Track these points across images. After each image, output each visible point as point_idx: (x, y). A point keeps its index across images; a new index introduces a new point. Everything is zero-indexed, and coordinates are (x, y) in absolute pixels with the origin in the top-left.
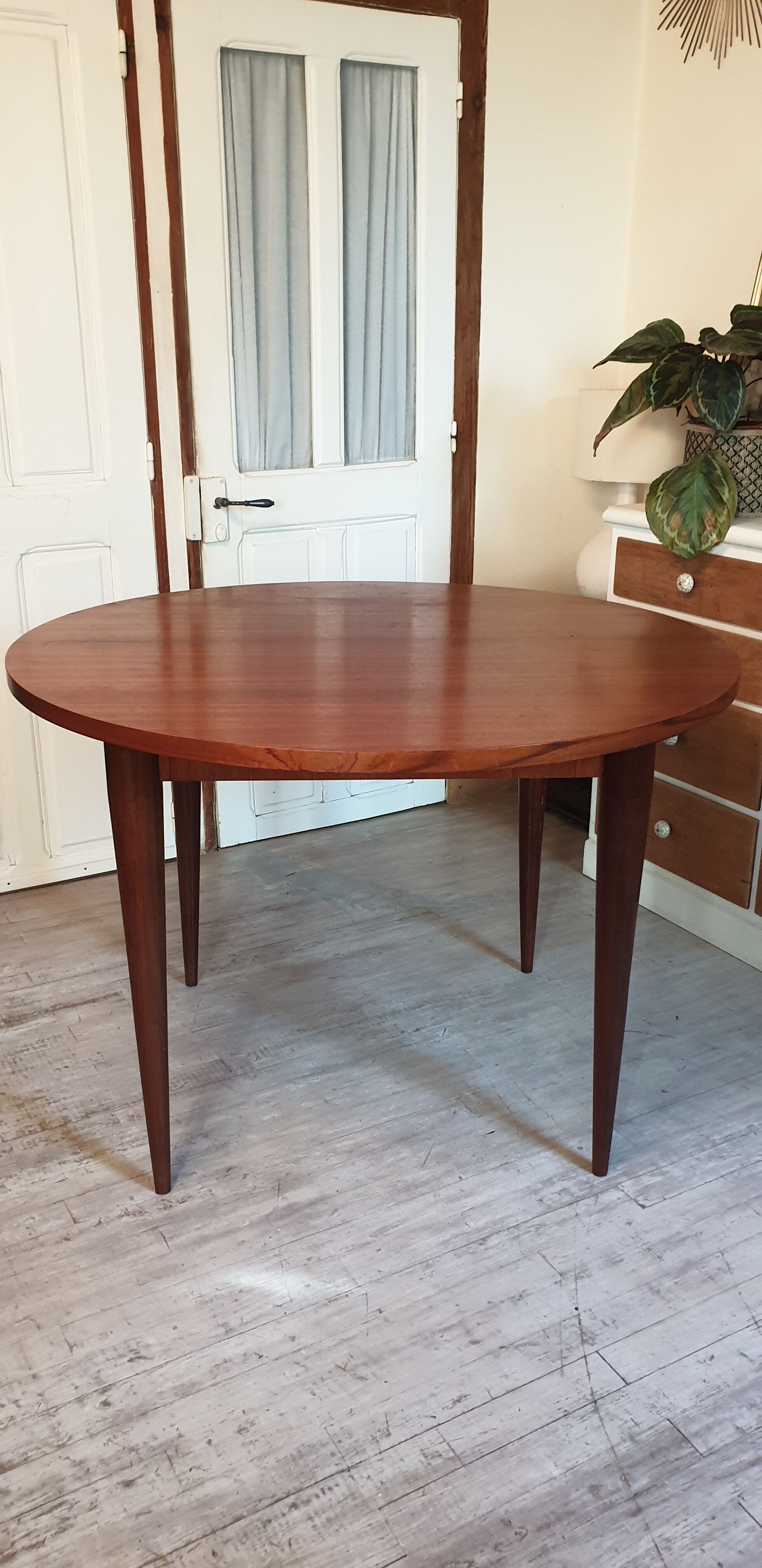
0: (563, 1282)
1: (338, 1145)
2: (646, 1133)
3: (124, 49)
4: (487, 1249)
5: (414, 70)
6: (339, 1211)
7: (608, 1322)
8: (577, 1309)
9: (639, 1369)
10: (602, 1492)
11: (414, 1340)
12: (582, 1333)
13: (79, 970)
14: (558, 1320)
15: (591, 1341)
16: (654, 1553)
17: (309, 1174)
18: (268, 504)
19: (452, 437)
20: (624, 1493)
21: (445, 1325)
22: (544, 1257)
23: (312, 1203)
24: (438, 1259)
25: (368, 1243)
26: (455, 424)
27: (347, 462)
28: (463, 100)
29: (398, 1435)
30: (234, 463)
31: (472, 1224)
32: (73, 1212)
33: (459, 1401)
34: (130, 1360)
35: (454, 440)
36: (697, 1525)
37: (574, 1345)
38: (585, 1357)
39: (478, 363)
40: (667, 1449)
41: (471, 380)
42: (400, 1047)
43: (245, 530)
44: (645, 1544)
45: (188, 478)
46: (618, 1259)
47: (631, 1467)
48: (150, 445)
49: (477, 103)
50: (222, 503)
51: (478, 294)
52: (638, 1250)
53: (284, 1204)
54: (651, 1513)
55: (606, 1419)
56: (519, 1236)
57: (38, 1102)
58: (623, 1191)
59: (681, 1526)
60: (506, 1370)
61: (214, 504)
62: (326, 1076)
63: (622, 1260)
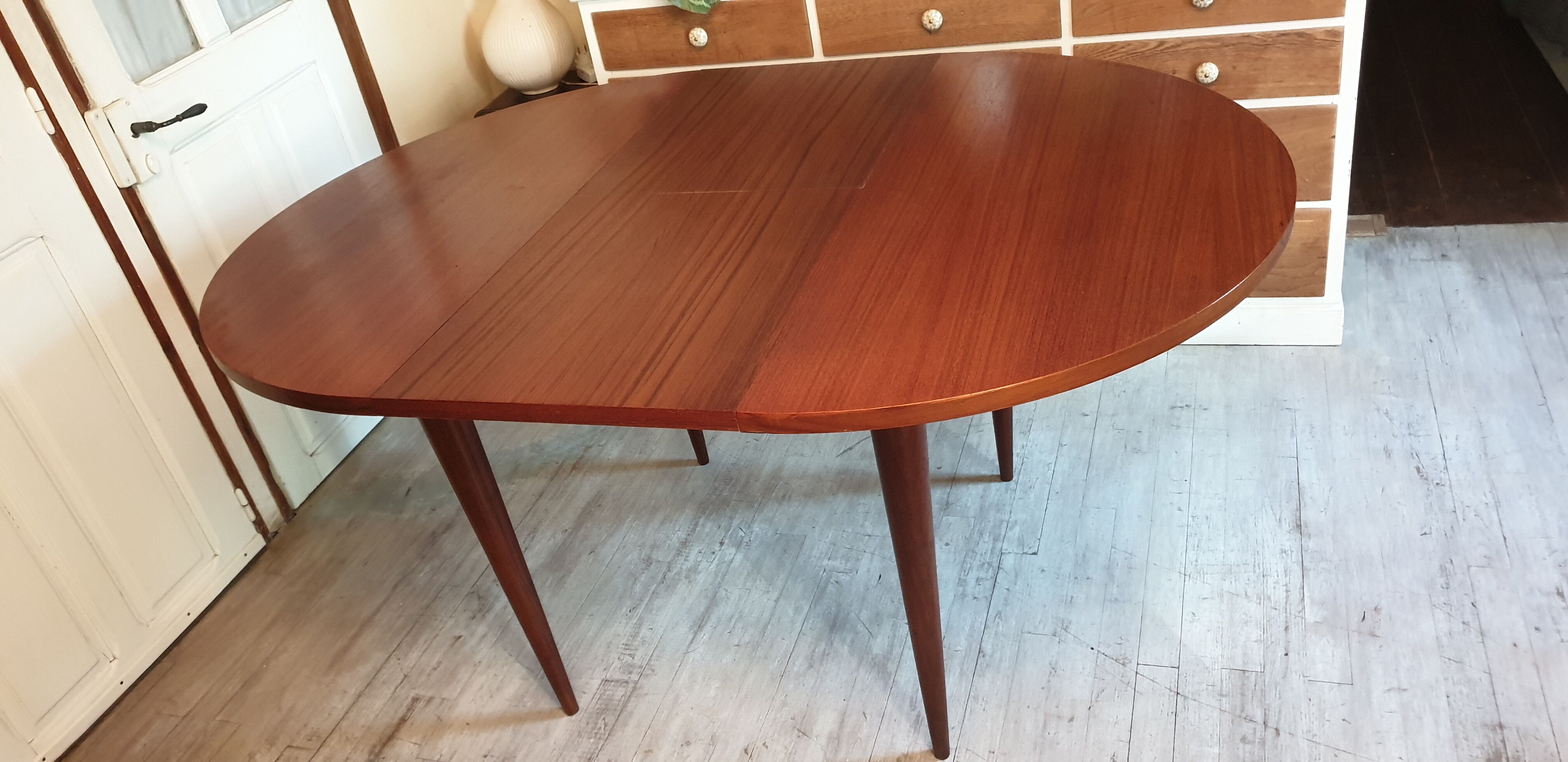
0: (1063, 639)
1: (795, 670)
4: (991, 656)
6: (864, 714)
7: (1120, 641)
8: (1092, 649)
9: (1172, 654)
10: (1250, 737)
11: (1038, 750)
12: (1115, 660)
14: (1094, 665)
15: (1127, 661)
16: (1313, 744)
17: (807, 707)
18: (200, 109)
20: (1260, 728)
21: (1041, 725)
22: (1030, 633)
23: (839, 724)
24: (973, 689)
27: (232, 28)
30: (126, 76)
31: (960, 648)
36: (1309, 710)
37: (1122, 671)
38: (1137, 673)
40: (1244, 684)
44: (1304, 745)
45: (88, 116)
46: (1069, 599)
47: (1243, 711)
50: (138, 129)
52: (1071, 584)
53: (823, 741)
54: (1283, 726)
55: (1196, 697)
56: (997, 632)
58: (1010, 553)
59: (1303, 718)
60: (1111, 720)
61: (132, 134)
62: (708, 628)
63: (1072, 597)
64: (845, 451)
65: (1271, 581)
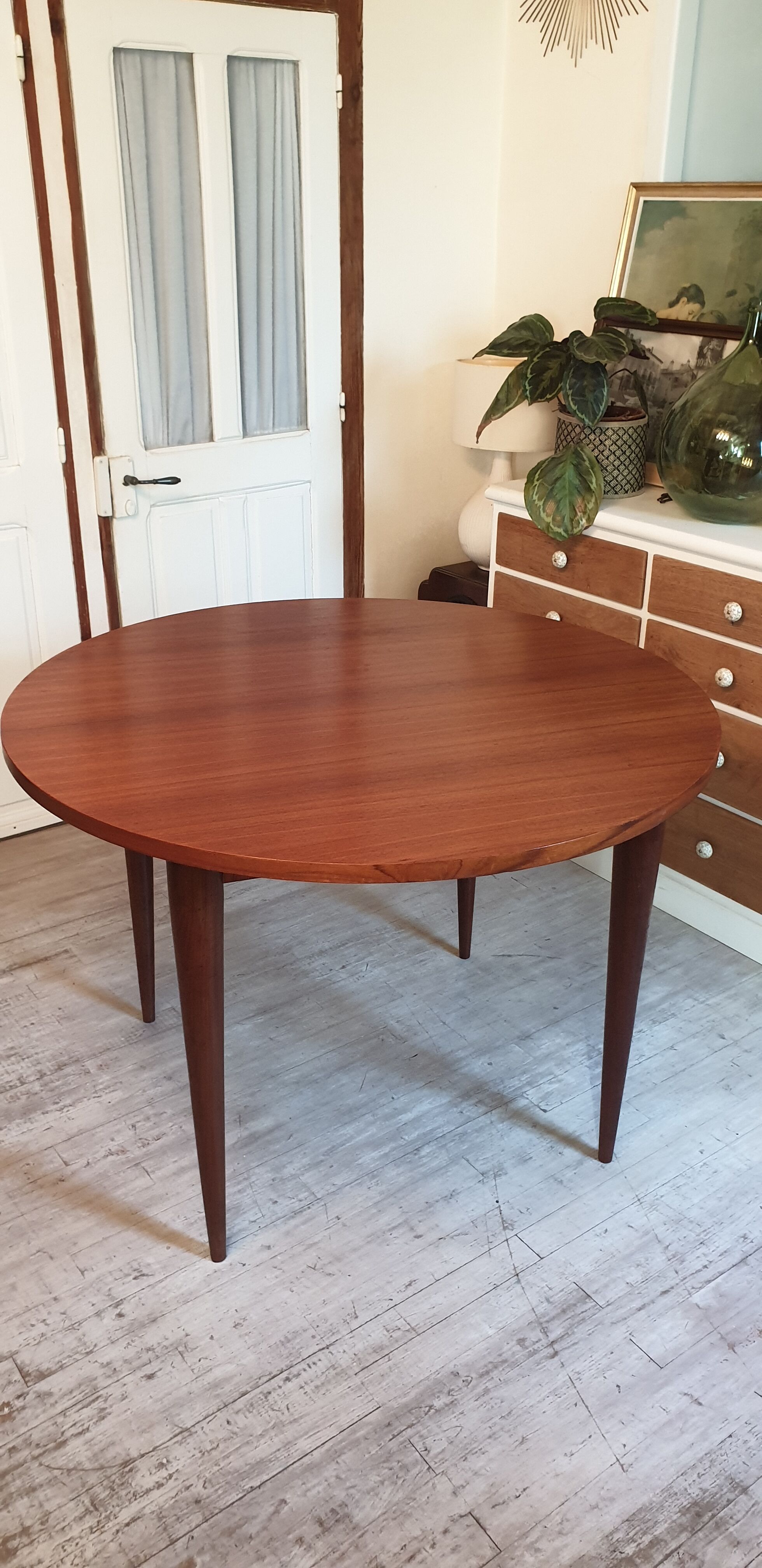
0: (485, 1180)
1: (286, 1078)
2: (543, 1046)
3: (22, 54)
4: (420, 1158)
5: (295, 64)
6: (294, 1136)
7: (524, 1210)
8: (497, 1202)
9: (550, 1246)
10: (527, 1343)
11: (369, 1239)
12: (503, 1221)
13: (27, 930)
14: (484, 1213)
15: (510, 1227)
16: (569, 1383)
17: (264, 1106)
18: (175, 481)
19: (341, 407)
20: (544, 1342)
21: (393, 1225)
22: (468, 1161)
23: (270, 1131)
24: (380, 1170)
25: (322, 1161)
26: (343, 394)
27: (245, 434)
28: (342, 91)
29: (363, 1317)
30: (140, 442)
31: (406, 1138)
32: (64, 1156)
33: (410, 1285)
34: (135, 1279)
35: (343, 410)
36: (600, 1360)
37: (497, 1232)
38: (507, 1240)
39: (362, 337)
40: (575, 1305)
41: (357, 353)
42: (330, 984)
43: (152, 503)
44: (562, 1377)
45: (97, 459)
46: (528, 1157)
47: (548, 1322)
48: (61, 430)
49: (355, 93)
50: (130, 481)
51: (360, 273)
52: (543, 1149)
53: (246, 1133)
54: (564, 1355)
55: (527, 1287)
56: (446, 1145)
57: (13, 1059)
58: (527, 1098)
59: (588, 1361)
60: (445, 1257)
61: (123, 481)
62: (268, 1016)
63: (531, 1158)
64: (503, 955)
65: (703, 1249)
